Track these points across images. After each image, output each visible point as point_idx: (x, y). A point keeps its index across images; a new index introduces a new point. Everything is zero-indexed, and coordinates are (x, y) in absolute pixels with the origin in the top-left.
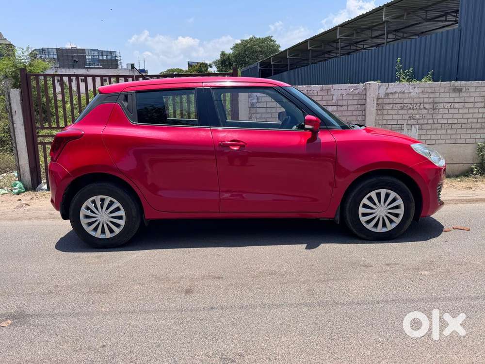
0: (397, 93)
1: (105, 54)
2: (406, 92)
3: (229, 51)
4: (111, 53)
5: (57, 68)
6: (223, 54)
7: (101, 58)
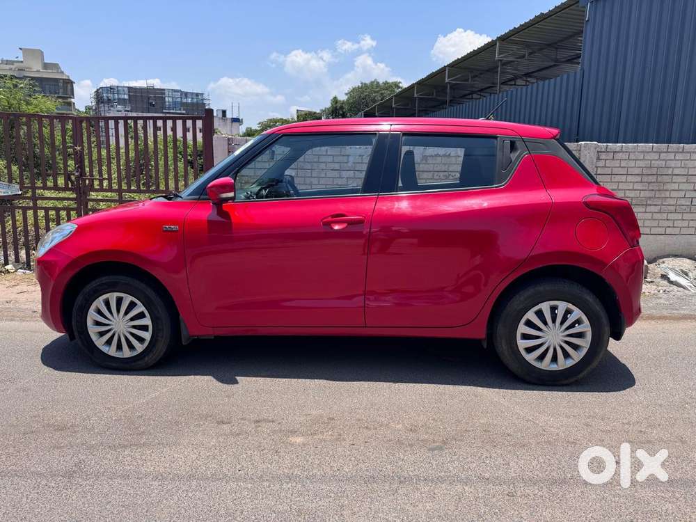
0: (440, 156)
1: (189, 96)
2: (451, 155)
3: (343, 98)
4: (197, 95)
5: (128, 111)
6: (335, 100)
7: (185, 101)
